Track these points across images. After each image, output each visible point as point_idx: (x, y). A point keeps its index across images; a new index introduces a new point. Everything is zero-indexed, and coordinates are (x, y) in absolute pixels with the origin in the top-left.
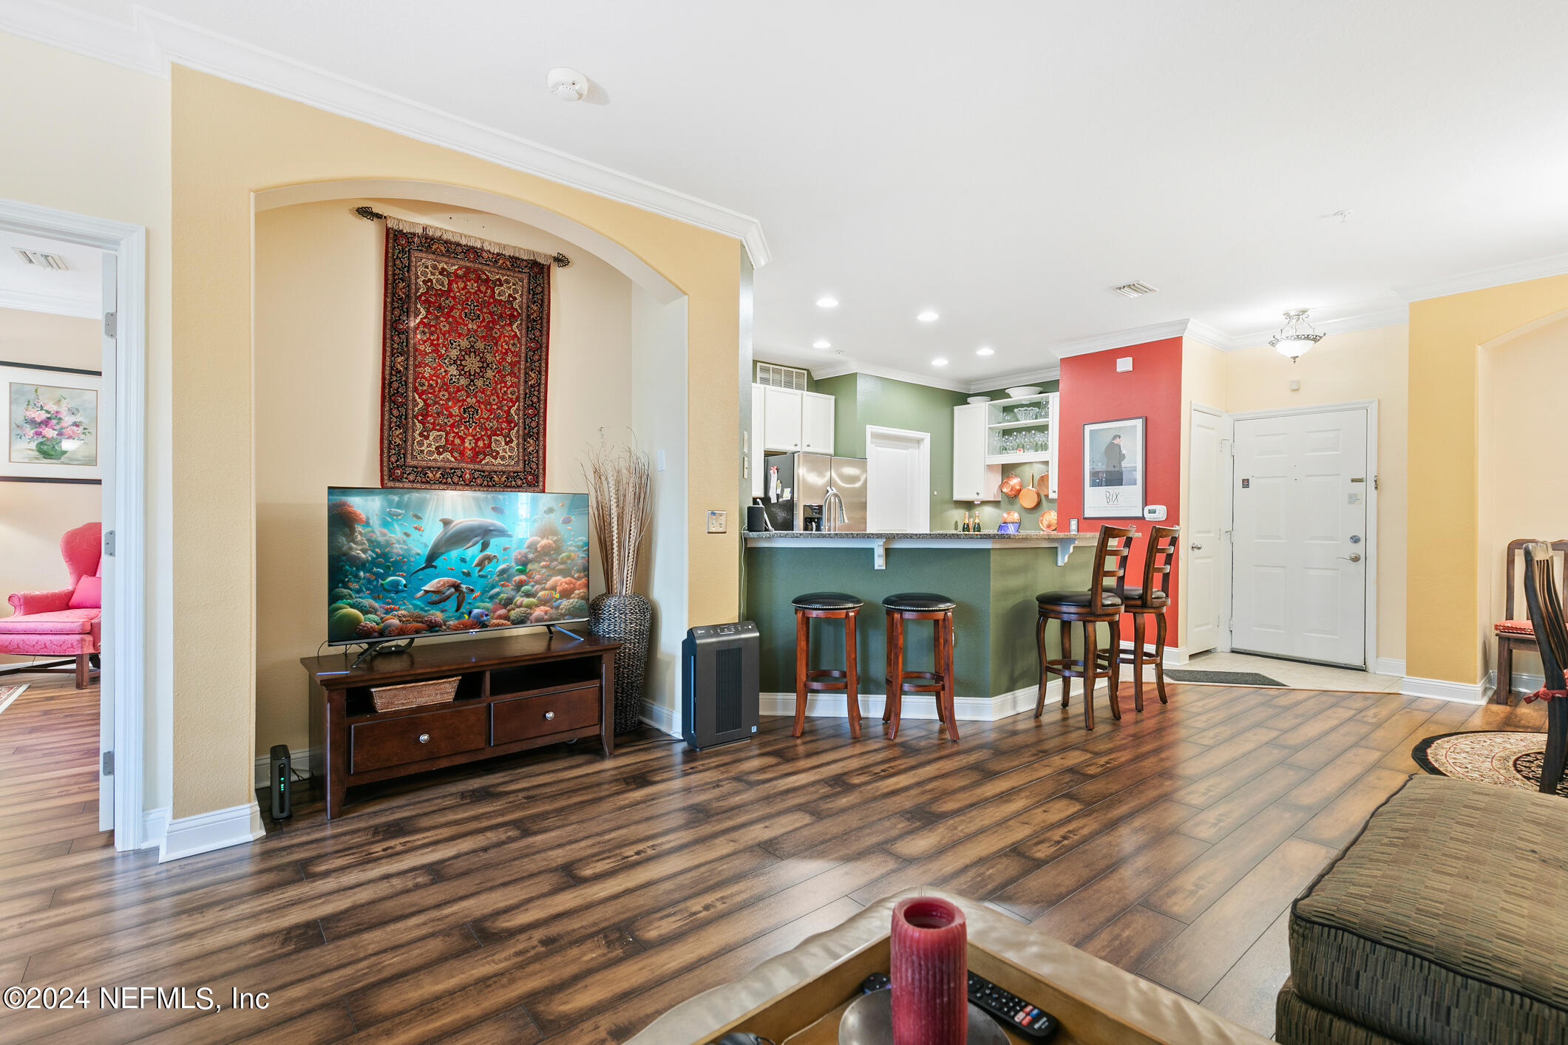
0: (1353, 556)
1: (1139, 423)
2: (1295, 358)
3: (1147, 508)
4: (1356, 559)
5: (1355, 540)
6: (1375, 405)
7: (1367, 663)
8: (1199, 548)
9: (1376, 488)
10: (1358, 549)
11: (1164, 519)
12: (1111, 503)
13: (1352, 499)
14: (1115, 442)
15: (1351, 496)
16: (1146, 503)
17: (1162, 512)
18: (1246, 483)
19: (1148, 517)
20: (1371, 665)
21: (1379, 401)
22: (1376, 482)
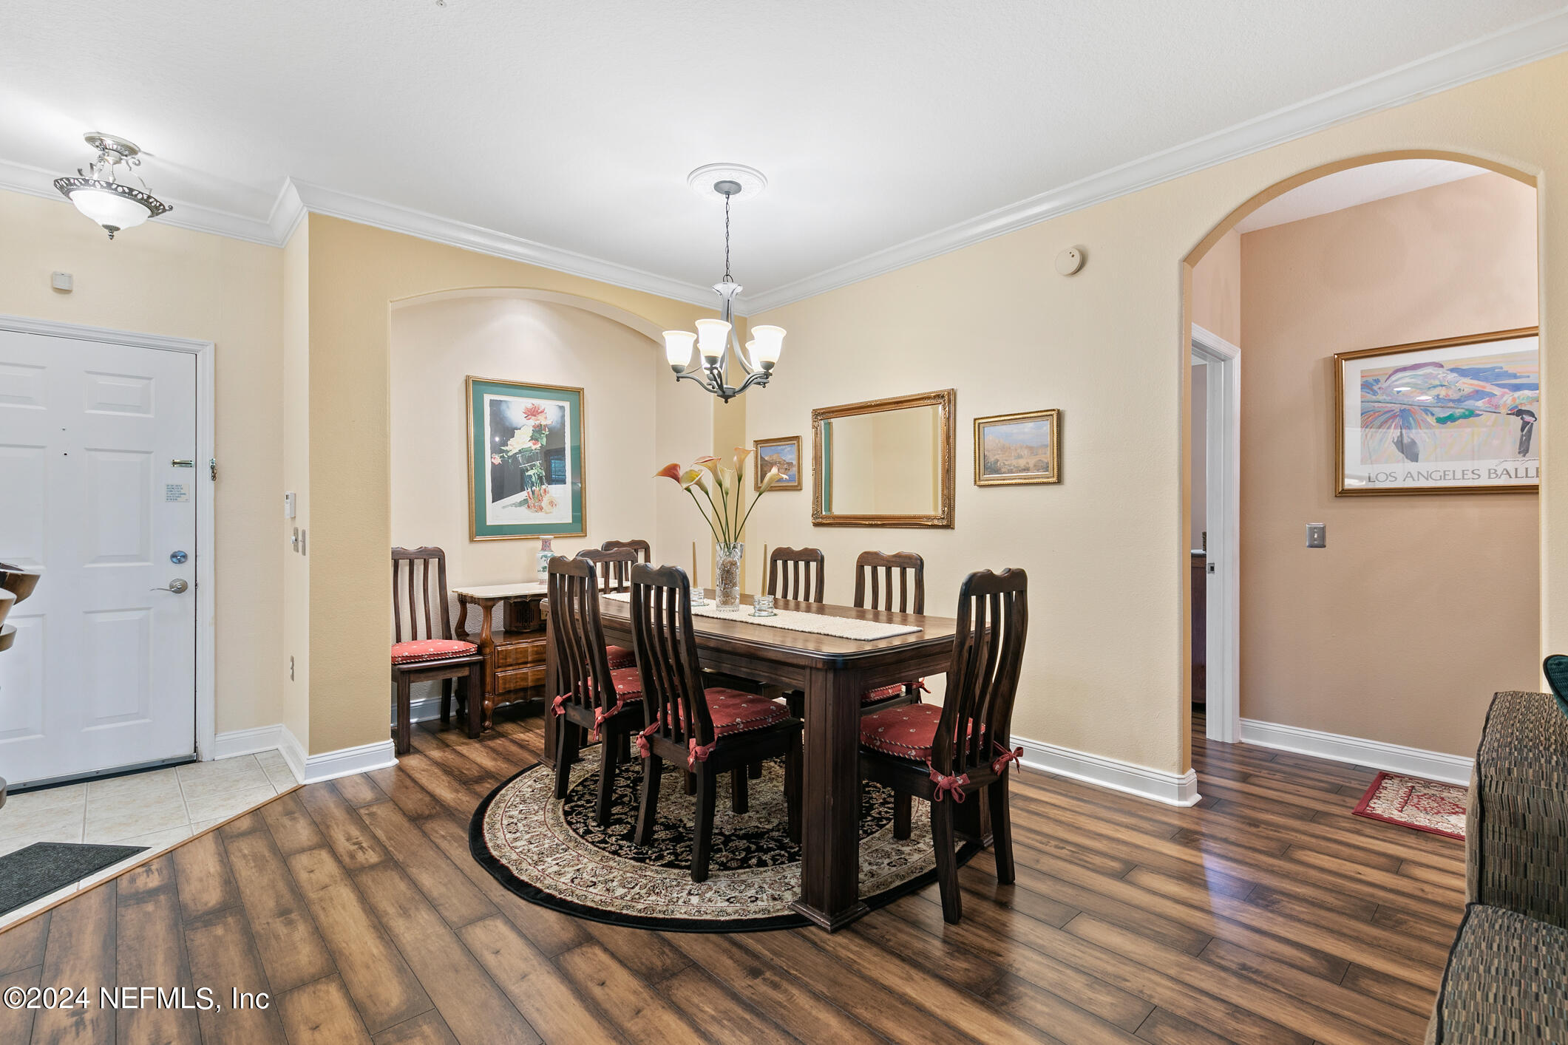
0: (178, 584)
2: (109, 230)
4: (181, 590)
5: (179, 558)
6: (209, 350)
7: (199, 749)
9: (213, 477)
10: (183, 572)
13: (174, 493)
15: (171, 488)
20: (205, 750)
21: (216, 345)
22: (213, 468)
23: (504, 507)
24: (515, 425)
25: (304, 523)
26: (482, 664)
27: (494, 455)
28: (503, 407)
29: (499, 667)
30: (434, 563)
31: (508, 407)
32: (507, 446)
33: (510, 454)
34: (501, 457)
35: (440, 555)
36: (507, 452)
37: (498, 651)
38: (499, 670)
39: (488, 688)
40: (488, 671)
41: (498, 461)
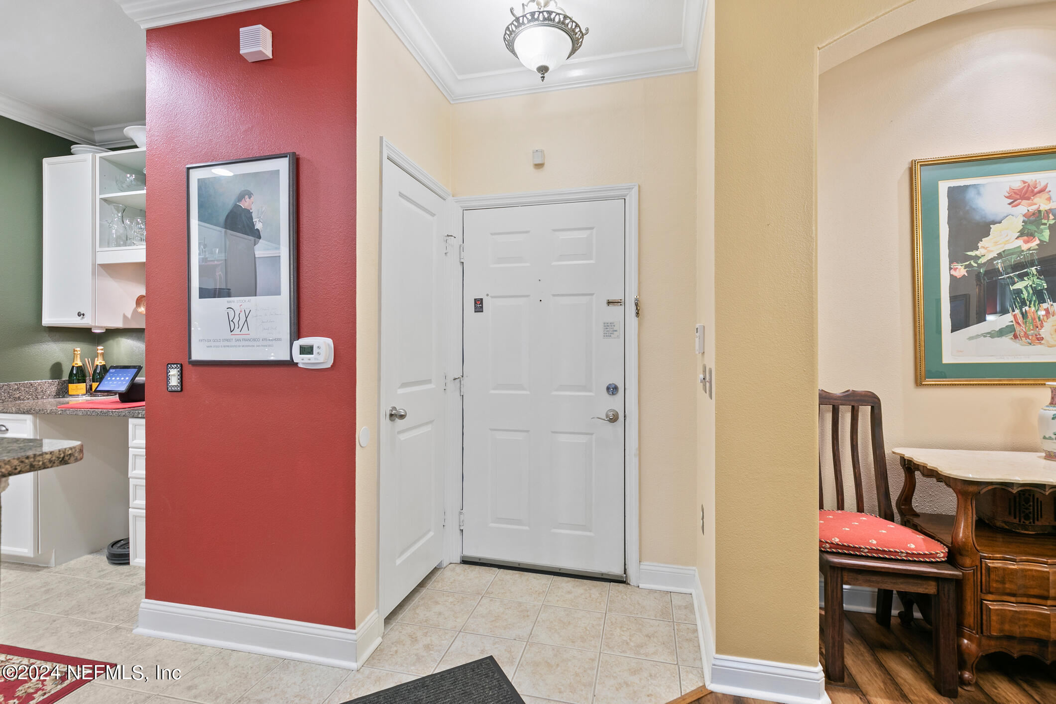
0: (611, 414)
1: (282, 166)
2: (543, 70)
3: (297, 344)
4: (613, 419)
5: (612, 390)
6: (635, 192)
7: (628, 571)
8: (402, 417)
9: (637, 314)
10: (615, 404)
11: (329, 365)
12: (237, 331)
13: (609, 330)
14: (244, 204)
15: (606, 326)
16: (297, 332)
17: (323, 351)
18: (479, 305)
19: (298, 358)
20: (633, 576)
21: (639, 187)
22: (637, 305)
23: (971, 338)
24: (991, 218)
25: (711, 363)
26: (958, 584)
27: (955, 265)
28: (971, 194)
29: (990, 593)
30: (865, 412)
31: (979, 193)
32: (977, 249)
33: (982, 261)
34: (966, 267)
35: (875, 403)
36: (977, 258)
37: (989, 569)
38: (990, 597)
39: (970, 619)
40: (969, 594)
41: (961, 271)
